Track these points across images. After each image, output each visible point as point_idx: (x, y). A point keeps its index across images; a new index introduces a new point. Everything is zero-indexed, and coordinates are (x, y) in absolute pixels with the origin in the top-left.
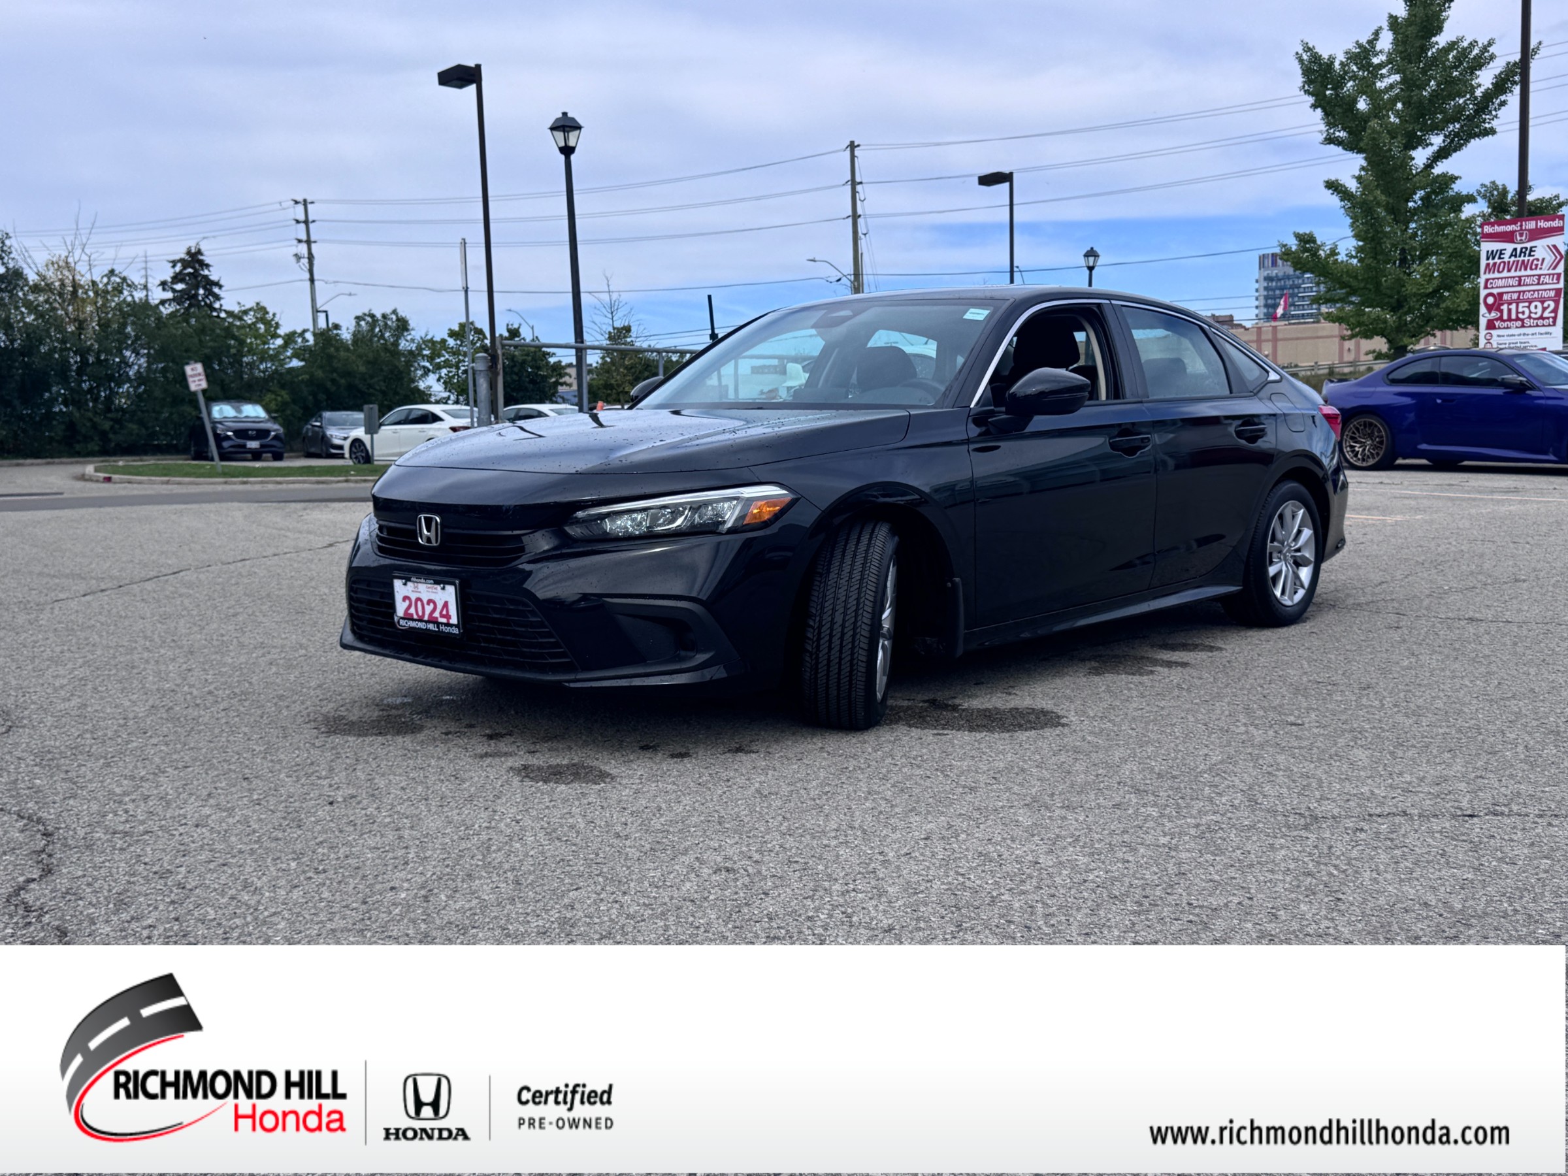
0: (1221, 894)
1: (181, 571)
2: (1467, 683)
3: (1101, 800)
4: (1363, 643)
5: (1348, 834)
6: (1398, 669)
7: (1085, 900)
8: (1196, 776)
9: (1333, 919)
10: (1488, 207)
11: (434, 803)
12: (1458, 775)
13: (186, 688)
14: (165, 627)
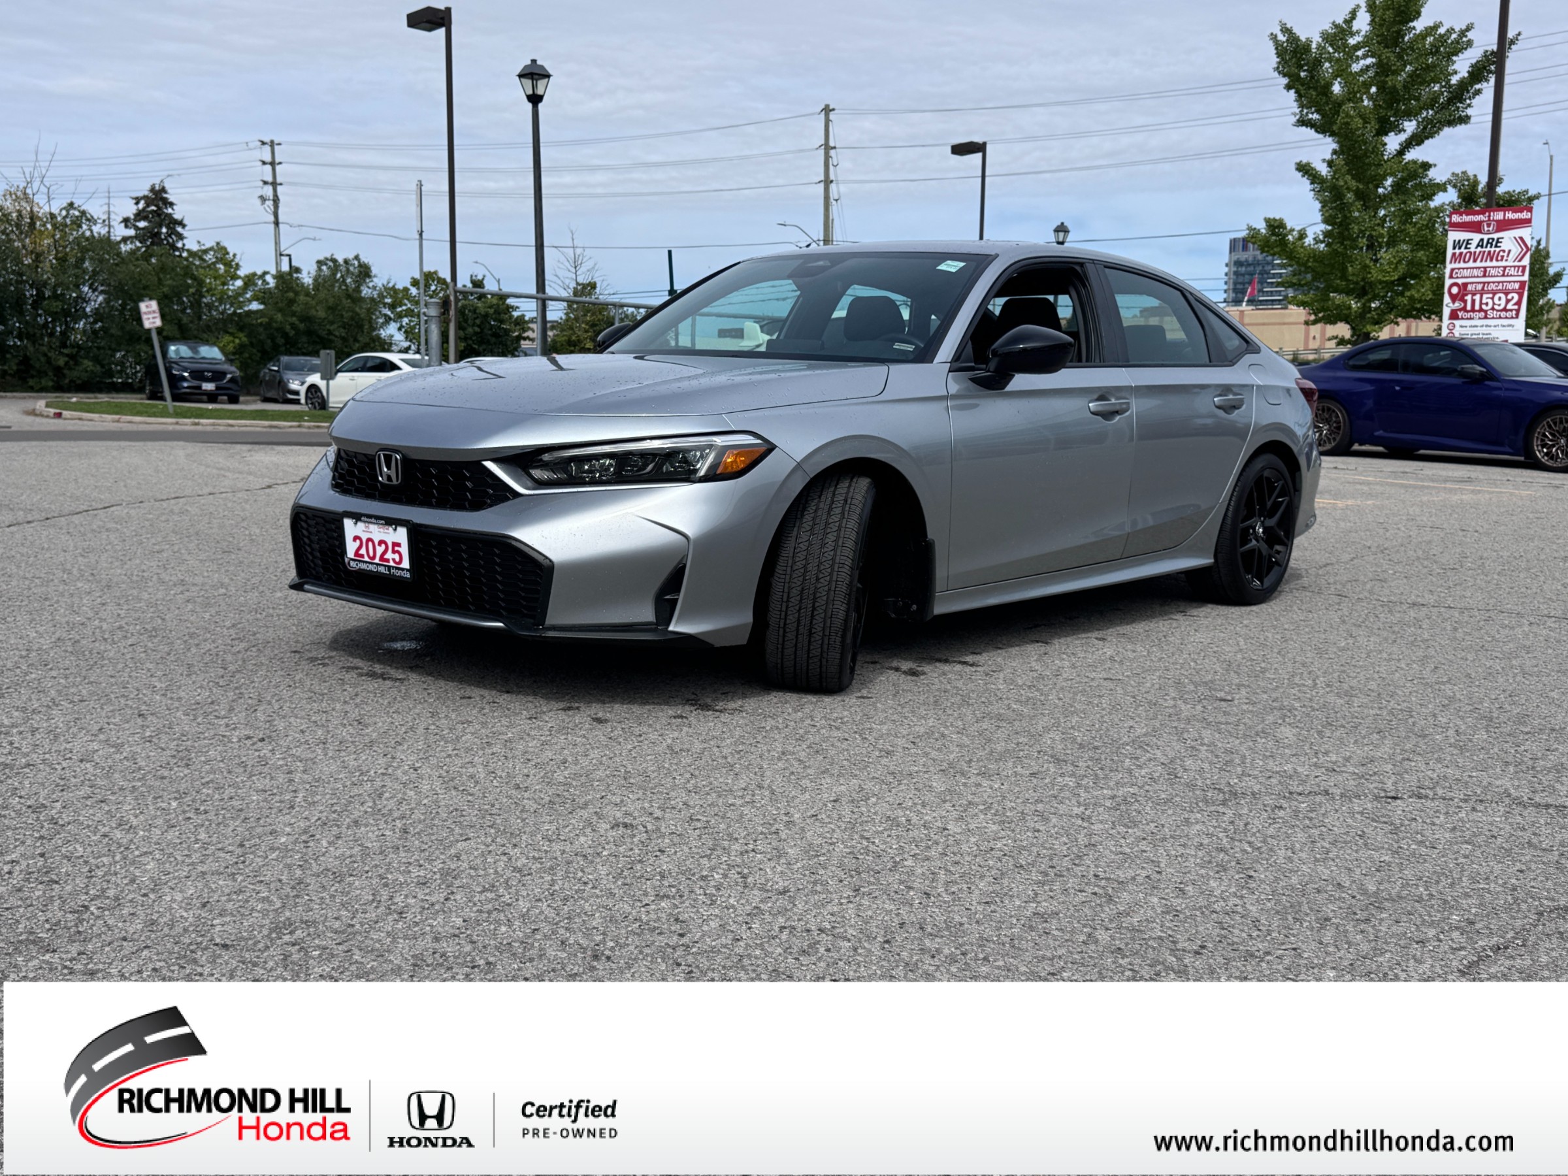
0: (1130, 867)
1: (112, 506)
2: (1403, 666)
3: (1019, 769)
4: (1302, 623)
5: (1266, 811)
6: (1335, 650)
7: (990, 868)
8: (1119, 748)
9: (1242, 897)
10: (1459, 197)
11: (331, 748)
12: (1385, 756)
13: (96, 622)
14: (87, 560)
